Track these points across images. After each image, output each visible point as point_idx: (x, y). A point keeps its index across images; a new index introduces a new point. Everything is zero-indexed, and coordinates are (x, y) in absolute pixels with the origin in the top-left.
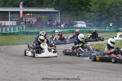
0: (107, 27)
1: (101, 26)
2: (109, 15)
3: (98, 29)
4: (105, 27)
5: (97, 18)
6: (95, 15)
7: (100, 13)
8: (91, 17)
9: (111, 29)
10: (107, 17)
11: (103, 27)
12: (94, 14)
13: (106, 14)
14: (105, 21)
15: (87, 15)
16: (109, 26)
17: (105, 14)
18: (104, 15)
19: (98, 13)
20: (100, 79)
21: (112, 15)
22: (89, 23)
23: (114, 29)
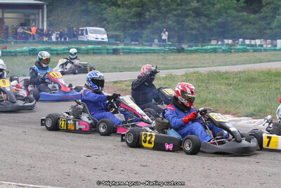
0: (156, 41)
1: (141, 38)
2: (159, 12)
3: (136, 45)
4: (151, 41)
5: (133, 20)
6: (127, 13)
7: (139, 9)
8: (118, 18)
9: (164, 46)
10: (155, 19)
11: (147, 41)
12: (126, 10)
13: (152, 11)
14: (149, 26)
15: (110, 12)
16: (160, 40)
17: (150, 12)
18: (147, 13)
19: (134, 9)
20: (137, 160)
21: (167, 12)
22: (115, 30)
23: (170, 45)
